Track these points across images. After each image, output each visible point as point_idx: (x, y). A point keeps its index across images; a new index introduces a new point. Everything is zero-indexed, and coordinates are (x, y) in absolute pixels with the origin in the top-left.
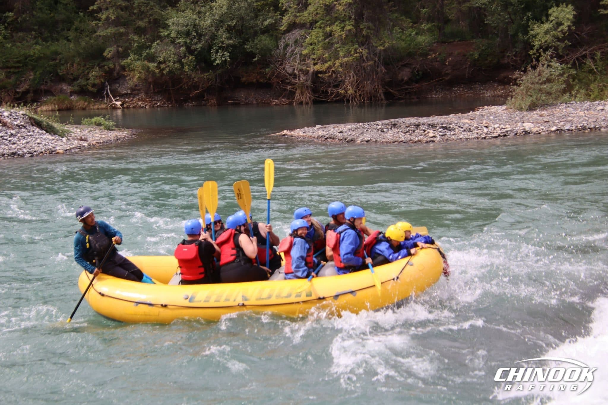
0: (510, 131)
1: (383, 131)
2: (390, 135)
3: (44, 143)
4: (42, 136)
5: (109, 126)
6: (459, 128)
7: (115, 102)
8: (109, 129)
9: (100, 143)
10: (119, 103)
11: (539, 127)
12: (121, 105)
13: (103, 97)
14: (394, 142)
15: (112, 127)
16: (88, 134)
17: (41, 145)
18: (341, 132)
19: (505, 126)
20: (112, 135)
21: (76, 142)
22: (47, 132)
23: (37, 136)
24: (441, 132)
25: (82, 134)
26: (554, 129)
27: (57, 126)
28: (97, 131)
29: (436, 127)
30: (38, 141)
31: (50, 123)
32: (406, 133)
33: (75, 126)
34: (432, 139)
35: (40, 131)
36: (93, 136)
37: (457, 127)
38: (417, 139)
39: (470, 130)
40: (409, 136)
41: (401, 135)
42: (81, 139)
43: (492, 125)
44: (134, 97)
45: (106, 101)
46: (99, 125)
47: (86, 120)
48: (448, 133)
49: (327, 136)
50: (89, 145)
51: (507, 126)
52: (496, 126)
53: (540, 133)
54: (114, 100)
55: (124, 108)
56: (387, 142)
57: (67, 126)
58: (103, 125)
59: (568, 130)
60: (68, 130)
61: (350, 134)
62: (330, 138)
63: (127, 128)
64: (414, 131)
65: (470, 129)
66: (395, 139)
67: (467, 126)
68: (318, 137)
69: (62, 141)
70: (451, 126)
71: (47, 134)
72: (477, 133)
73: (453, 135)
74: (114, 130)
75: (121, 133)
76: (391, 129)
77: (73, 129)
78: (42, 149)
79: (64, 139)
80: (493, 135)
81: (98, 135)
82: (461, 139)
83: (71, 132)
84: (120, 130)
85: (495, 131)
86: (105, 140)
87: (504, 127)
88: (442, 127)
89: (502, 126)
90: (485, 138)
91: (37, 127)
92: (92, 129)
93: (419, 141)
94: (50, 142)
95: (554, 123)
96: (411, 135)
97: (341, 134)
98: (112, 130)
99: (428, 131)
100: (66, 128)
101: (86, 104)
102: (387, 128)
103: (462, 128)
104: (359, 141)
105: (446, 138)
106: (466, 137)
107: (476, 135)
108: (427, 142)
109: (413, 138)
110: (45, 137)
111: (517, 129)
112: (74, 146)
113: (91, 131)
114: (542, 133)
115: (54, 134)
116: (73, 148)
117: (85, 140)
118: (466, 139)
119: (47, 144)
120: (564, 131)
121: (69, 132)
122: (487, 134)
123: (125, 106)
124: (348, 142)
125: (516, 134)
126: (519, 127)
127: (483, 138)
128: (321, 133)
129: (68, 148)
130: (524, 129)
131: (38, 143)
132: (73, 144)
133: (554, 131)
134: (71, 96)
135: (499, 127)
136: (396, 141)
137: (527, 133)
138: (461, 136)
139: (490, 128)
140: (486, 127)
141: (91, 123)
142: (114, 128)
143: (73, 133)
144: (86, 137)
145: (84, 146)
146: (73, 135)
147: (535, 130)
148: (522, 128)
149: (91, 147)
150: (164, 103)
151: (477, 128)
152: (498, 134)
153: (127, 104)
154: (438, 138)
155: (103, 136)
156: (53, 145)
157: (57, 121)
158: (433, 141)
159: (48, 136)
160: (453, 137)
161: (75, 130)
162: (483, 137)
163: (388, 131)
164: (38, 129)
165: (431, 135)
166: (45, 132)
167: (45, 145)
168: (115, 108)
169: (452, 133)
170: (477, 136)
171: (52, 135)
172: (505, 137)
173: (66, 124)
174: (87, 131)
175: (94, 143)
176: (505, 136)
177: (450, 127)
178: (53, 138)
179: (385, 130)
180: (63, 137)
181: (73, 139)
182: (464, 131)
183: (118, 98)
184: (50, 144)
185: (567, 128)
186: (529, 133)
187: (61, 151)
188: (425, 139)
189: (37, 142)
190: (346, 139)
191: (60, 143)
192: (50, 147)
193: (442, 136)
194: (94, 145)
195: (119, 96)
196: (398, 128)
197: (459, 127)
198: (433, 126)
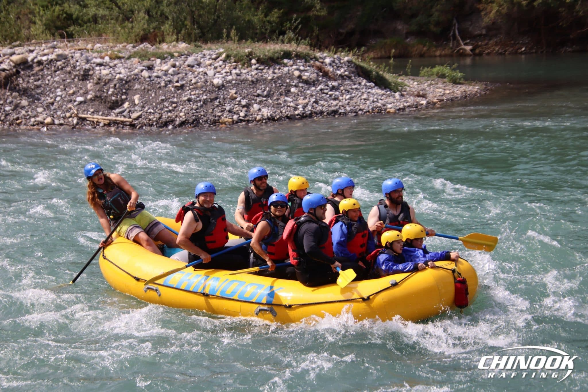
3: (371, 99)
4: (369, 90)
5: (456, 79)
7: (463, 47)
8: (455, 82)
9: (443, 100)
10: (468, 48)
12: (471, 50)
13: (448, 40)
15: (460, 79)
16: (427, 89)
17: (368, 102)
20: (458, 91)
21: (412, 98)
22: (376, 85)
23: (364, 90)
25: (420, 88)
27: (388, 76)
28: (440, 85)
30: (365, 96)
31: (381, 73)
33: (412, 77)
35: (368, 84)
36: (434, 91)
42: (419, 96)
44: (490, 40)
45: (451, 45)
46: (442, 76)
47: (426, 69)
50: (428, 103)
54: (462, 44)
55: (475, 55)
57: (401, 77)
58: (448, 76)
60: (402, 83)
63: (480, 81)
69: (395, 97)
71: (376, 88)
74: (462, 84)
75: (471, 88)
77: (409, 82)
78: (368, 107)
79: (397, 94)
81: (440, 90)
83: (406, 85)
84: (469, 84)
86: (450, 97)
91: (365, 78)
92: (433, 82)
94: (379, 97)
98: (460, 84)
100: (399, 80)
101: (425, 49)
110: (374, 91)
112: (408, 104)
113: (431, 84)
115: (385, 88)
116: (409, 106)
117: (424, 96)
119: (375, 100)
121: (402, 85)
123: (477, 51)
129: (402, 106)
131: (365, 99)
132: (407, 102)
134: (407, 38)
141: (432, 75)
142: (462, 81)
143: (409, 86)
144: (424, 92)
145: (422, 104)
146: (408, 89)
149: (431, 105)
150: (531, 48)
153: (480, 49)
155: (448, 92)
156: (382, 102)
157: (389, 71)
159: (377, 91)
161: (411, 82)
164: (365, 81)
166: (374, 85)
167: (373, 102)
168: (463, 55)
171: (382, 89)
173: (400, 75)
174: (426, 84)
175: (435, 100)
178: (383, 92)
180: (395, 92)
181: (408, 94)
183: (468, 41)
184: (380, 101)
187: (392, 110)
189: (363, 97)
191: (391, 99)
192: (379, 105)
194: (434, 104)
195: (469, 38)
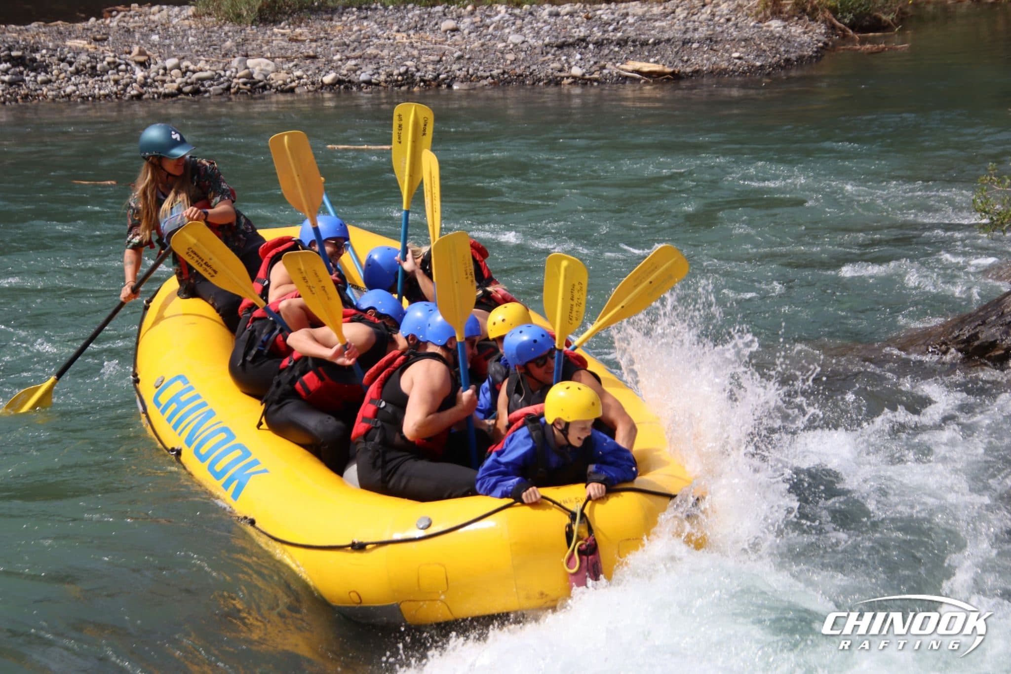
0: (211, 78)
6: (62, 65)
11: (289, 72)
19: (195, 63)
26: (328, 79)
37: (54, 60)
39: (93, 72)
43: (159, 61)
48: (29, 77)
51: (201, 64)
52: (170, 63)
53: (292, 90)
59: (369, 83)
65: (94, 68)
67: (83, 58)
70: (37, 56)
72: (116, 82)
73: (45, 82)
80: (161, 90)
82: (69, 96)
85: (168, 78)
87: (192, 67)
89: (185, 63)
90: (139, 97)
95: (330, 61)
103: (71, 64)
105: (23, 91)
106: (83, 90)
107: (111, 88)
111: (228, 73)
114: (298, 90)
118: (84, 99)
120: (358, 85)
122: (144, 84)
125: (228, 88)
126: (235, 70)
127: (132, 97)
130: (250, 76)
133: (332, 85)
135: (178, 67)
137: (257, 87)
138: (69, 89)
139: (153, 68)
140: (142, 64)
147: (278, 79)
148: (242, 73)
151: (115, 66)
152: (175, 85)
160: (45, 89)
162: (134, 92)
169: (42, 77)
170: (115, 89)
172: (196, 98)
176: (196, 92)
177: (33, 60)
182: (78, 72)
185: (364, 77)
186: (264, 88)
197: (62, 60)
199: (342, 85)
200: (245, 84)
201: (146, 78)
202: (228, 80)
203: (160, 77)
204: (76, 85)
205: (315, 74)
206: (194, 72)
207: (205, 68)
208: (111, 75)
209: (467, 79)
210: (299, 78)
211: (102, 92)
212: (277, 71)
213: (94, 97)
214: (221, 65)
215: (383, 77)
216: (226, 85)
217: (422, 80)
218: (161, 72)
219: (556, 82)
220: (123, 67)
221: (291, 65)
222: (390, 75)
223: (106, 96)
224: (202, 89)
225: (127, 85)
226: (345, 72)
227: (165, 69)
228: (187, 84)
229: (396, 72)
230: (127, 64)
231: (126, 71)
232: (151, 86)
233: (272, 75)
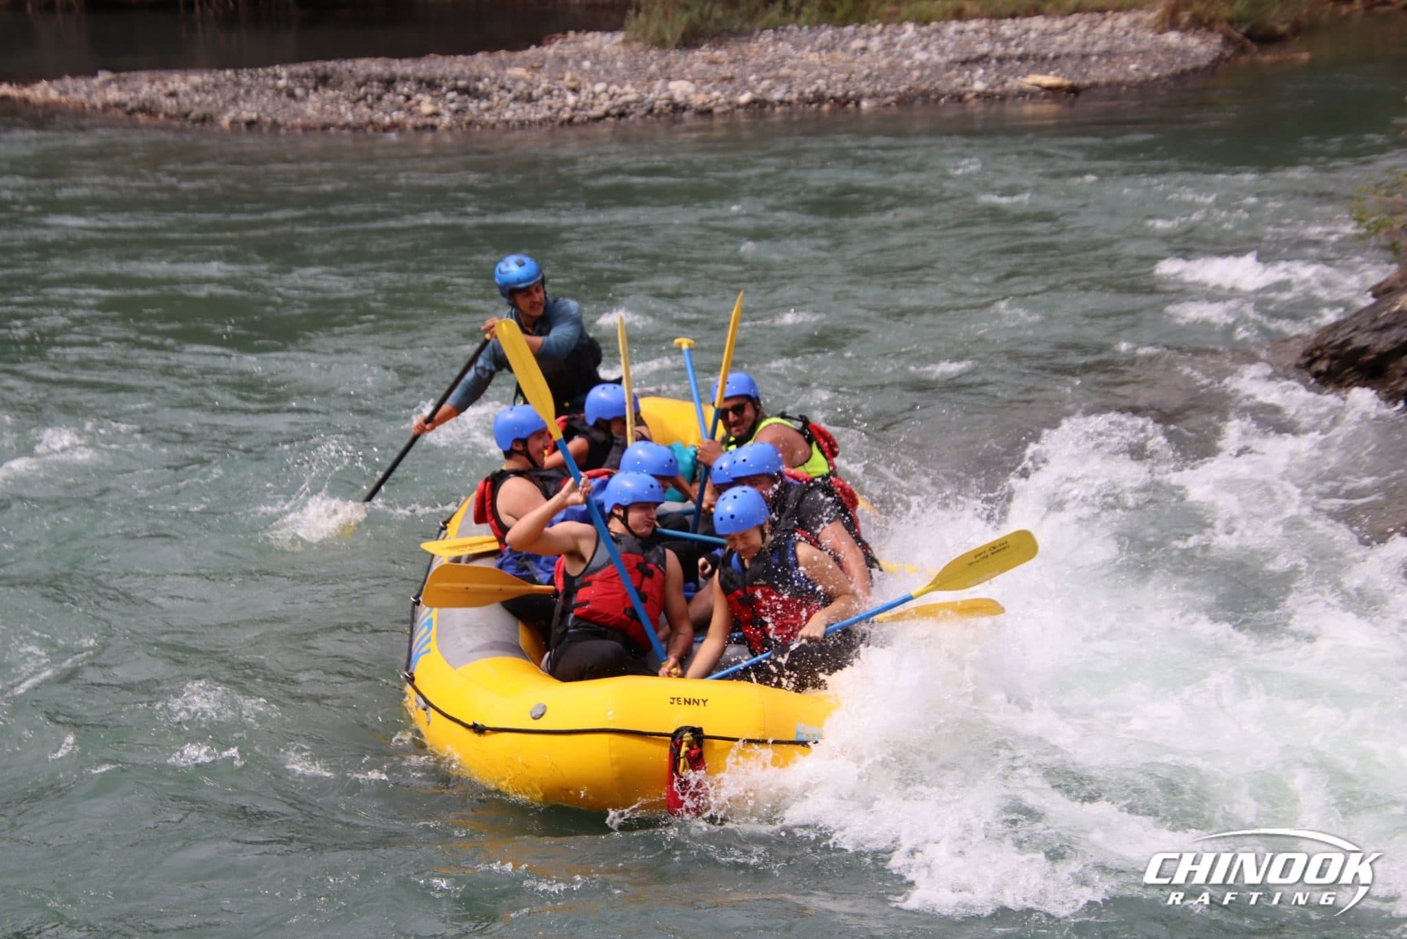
0: (636, 101)
1: (291, 95)
2: (312, 107)
6: (503, 93)
11: (708, 93)
14: (325, 127)
18: (173, 94)
19: (622, 87)
24: (452, 101)
26: (745, 98)
29: (441, 86)
32: (359, 100)
34: (429, 121)
37: (495, 88)
38: (387, 120)
39: (530, 99)
40: (365, 110)
41: (343, 109)
43: (589, 86)
48: (473, 105)
49: (131, 105)
51: (628, 88)
52: (599, 87)
53: (710, 110)
56: (306, 129)
59: (781, 102)
61: (197, 99)
62: (143, 109)
64: (379, 98)
65: (530, 95)
66: (326, 118)
67: (521, 86)
68: (106, 107)
70: (481, 86)
72: (550, 108)
73: (488, 109)
76: (316, 89)
80: (592, 114)
82: (507, 122)
85: (596, 102)
87: (618, 91)
88: (455, 89)
89: (614, 88)
90: (570, 121)
93: (394, 126)
95: (747, 82)
96: (371, 107)
97: (174, 101)
99: (419, 96)
102: (306, 88)
103: (509, 91)
104: (225, 121)
105: (467, 118)
106: (521, 116)
107: (545, 113)
108: (416, 128)
109: (378, 116)
111: (652, 95)
114: (716, 110)
118: (522, 124)
120: (773, 105)
122: (574, 109)
124: (194, 122)
125: (650, 111)
126: (658, 94)
127: (564, 120)
128: (113, 94)
130: (671, 99)
133: (748, 105)
135: (606, 91)
136: (332, 125)
137: (677, 108)
138: (508, 115)
139: (583, 93)
140: (575, 91)
147: (698, 100)
148: (664, 95)
151: (549, 92)
152: (604, 108)
154: (446, 119)
158: (433, 128)
160: (487, 116)
162: (566, 116)
163: (307, 94)
165: (427, 108)
169: (484, 104)
170: (548, 113)
172: (623, 120)
176: (622, 115)
177: (476, 89)
179: (299, 92)
182: (516, 99)
185: (777, 95)
186: (684, 109)
188: (411, 121)
190: (186, 115)
193: (457, 112)
196: (333, 89)
197: (502, 88)
198: (430, 85)
199: (759, 105)
200: (667, 105)
201: (577, 102)
202: (653, 102)
203: (589, 101)
204: (514, 110)
205: (732, 94)
206: (621, 95)
207: (630, 93)
208: (546, 101)
209: (874, 95)
210: (717, 99)
211: (539, 116)
212: (697, 92)
213: (531, 123)
214: (646, 88)
215: (794, 96)
216: (649, 107)
217: (832, 98)
218: (591, 96)
219: (959, 98)
220: (556, 92)
221: (710, 86)
222: (801, 93)
223: (541, 123)
224: (628, 111)
225: (559, 110)
226: (759, 91)
227: (594, 93)
228: (614, 107)
229: (807, 91)
230: (560, 90)
231: (559, 96)
232: (582, 109)
233: (692, 97)
